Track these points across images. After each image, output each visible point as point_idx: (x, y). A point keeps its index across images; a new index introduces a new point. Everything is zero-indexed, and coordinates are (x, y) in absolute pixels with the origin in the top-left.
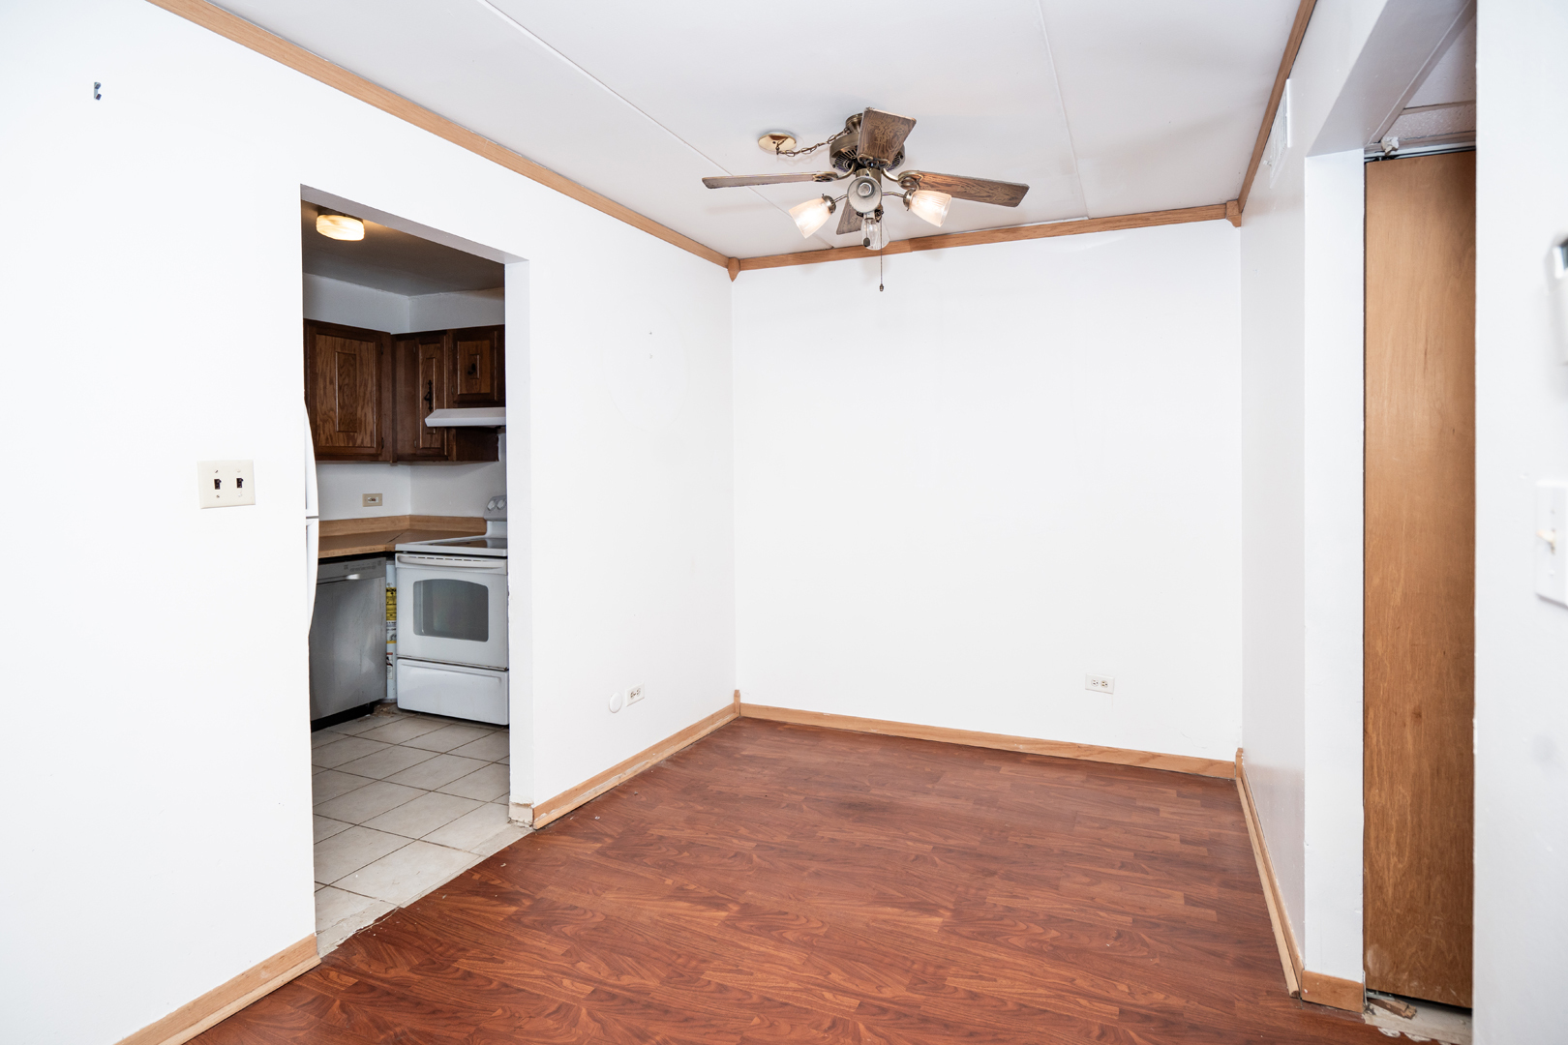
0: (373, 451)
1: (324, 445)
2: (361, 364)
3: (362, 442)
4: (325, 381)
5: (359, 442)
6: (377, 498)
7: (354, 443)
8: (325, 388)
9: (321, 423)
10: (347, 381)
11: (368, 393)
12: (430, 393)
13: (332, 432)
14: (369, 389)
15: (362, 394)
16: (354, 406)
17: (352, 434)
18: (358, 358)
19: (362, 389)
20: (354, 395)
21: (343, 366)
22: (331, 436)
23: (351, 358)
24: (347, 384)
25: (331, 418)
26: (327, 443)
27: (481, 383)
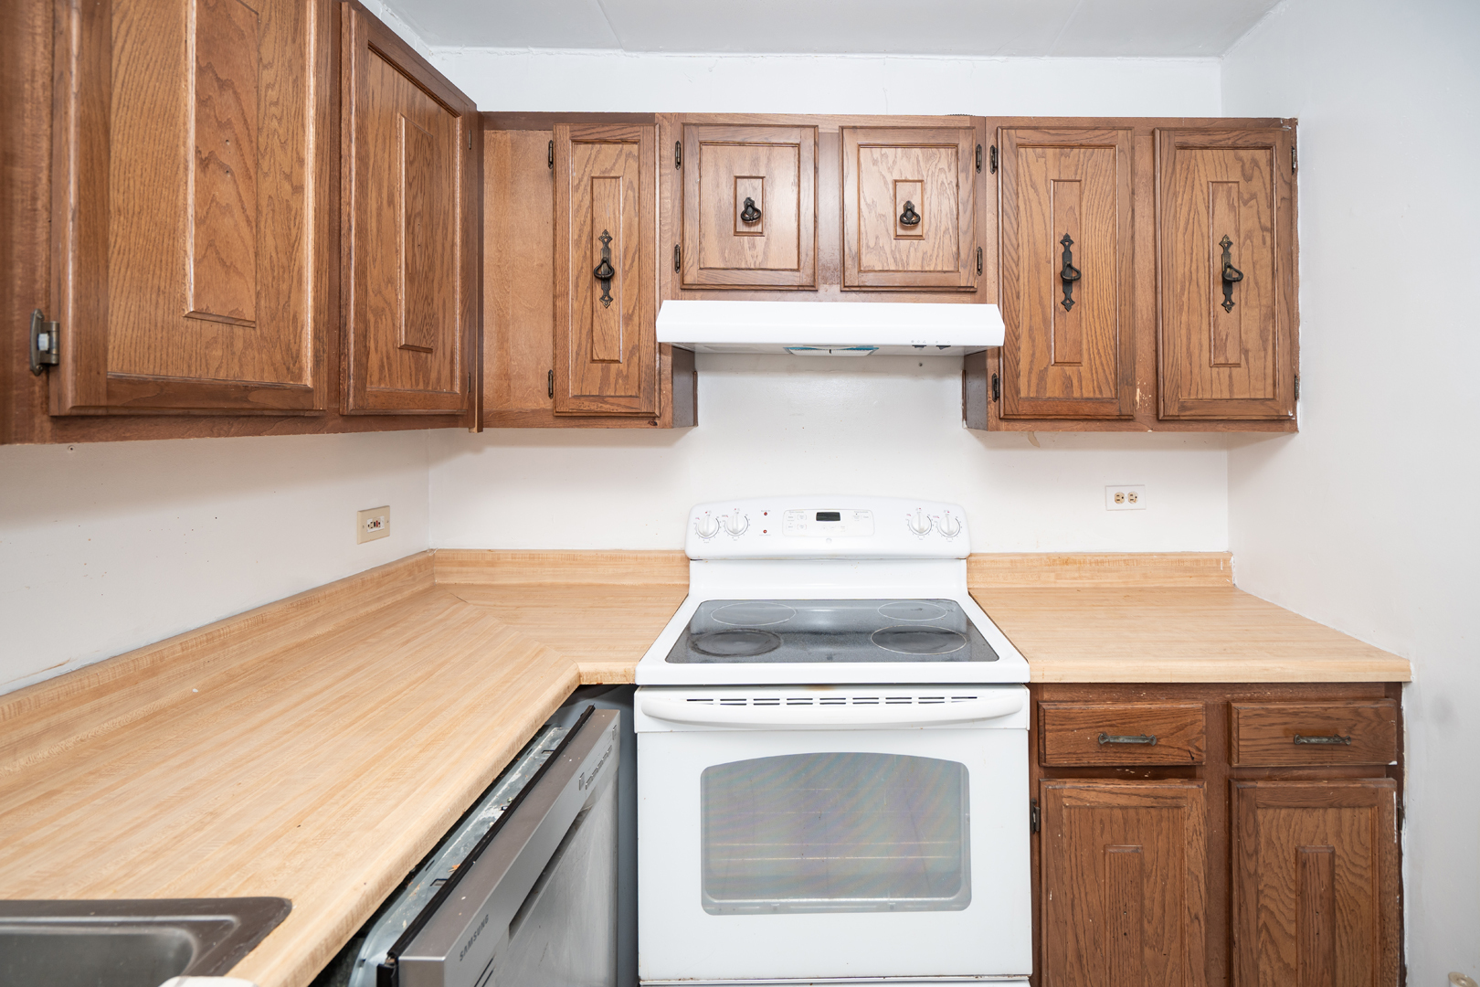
1: (376, 385)
3: (439, 380)
5: (434, 377)
6: (382, 519)
7: (426, 382)
8: (380, 212)
9: (372, 320)
12: (607, 263)
13: (392, 348)
14: (449, 237)
15: (440, 248)
16: (430, 275)
17: (425, 355)
18: (435, 148)
19: (439, 232)
20: (430, 249)
21: (414, 158)
22: (388, 358)
23: (425, 141)
24: (419, 213)
25: (389, 304)
26: (380, 380)
27: (767, 244)
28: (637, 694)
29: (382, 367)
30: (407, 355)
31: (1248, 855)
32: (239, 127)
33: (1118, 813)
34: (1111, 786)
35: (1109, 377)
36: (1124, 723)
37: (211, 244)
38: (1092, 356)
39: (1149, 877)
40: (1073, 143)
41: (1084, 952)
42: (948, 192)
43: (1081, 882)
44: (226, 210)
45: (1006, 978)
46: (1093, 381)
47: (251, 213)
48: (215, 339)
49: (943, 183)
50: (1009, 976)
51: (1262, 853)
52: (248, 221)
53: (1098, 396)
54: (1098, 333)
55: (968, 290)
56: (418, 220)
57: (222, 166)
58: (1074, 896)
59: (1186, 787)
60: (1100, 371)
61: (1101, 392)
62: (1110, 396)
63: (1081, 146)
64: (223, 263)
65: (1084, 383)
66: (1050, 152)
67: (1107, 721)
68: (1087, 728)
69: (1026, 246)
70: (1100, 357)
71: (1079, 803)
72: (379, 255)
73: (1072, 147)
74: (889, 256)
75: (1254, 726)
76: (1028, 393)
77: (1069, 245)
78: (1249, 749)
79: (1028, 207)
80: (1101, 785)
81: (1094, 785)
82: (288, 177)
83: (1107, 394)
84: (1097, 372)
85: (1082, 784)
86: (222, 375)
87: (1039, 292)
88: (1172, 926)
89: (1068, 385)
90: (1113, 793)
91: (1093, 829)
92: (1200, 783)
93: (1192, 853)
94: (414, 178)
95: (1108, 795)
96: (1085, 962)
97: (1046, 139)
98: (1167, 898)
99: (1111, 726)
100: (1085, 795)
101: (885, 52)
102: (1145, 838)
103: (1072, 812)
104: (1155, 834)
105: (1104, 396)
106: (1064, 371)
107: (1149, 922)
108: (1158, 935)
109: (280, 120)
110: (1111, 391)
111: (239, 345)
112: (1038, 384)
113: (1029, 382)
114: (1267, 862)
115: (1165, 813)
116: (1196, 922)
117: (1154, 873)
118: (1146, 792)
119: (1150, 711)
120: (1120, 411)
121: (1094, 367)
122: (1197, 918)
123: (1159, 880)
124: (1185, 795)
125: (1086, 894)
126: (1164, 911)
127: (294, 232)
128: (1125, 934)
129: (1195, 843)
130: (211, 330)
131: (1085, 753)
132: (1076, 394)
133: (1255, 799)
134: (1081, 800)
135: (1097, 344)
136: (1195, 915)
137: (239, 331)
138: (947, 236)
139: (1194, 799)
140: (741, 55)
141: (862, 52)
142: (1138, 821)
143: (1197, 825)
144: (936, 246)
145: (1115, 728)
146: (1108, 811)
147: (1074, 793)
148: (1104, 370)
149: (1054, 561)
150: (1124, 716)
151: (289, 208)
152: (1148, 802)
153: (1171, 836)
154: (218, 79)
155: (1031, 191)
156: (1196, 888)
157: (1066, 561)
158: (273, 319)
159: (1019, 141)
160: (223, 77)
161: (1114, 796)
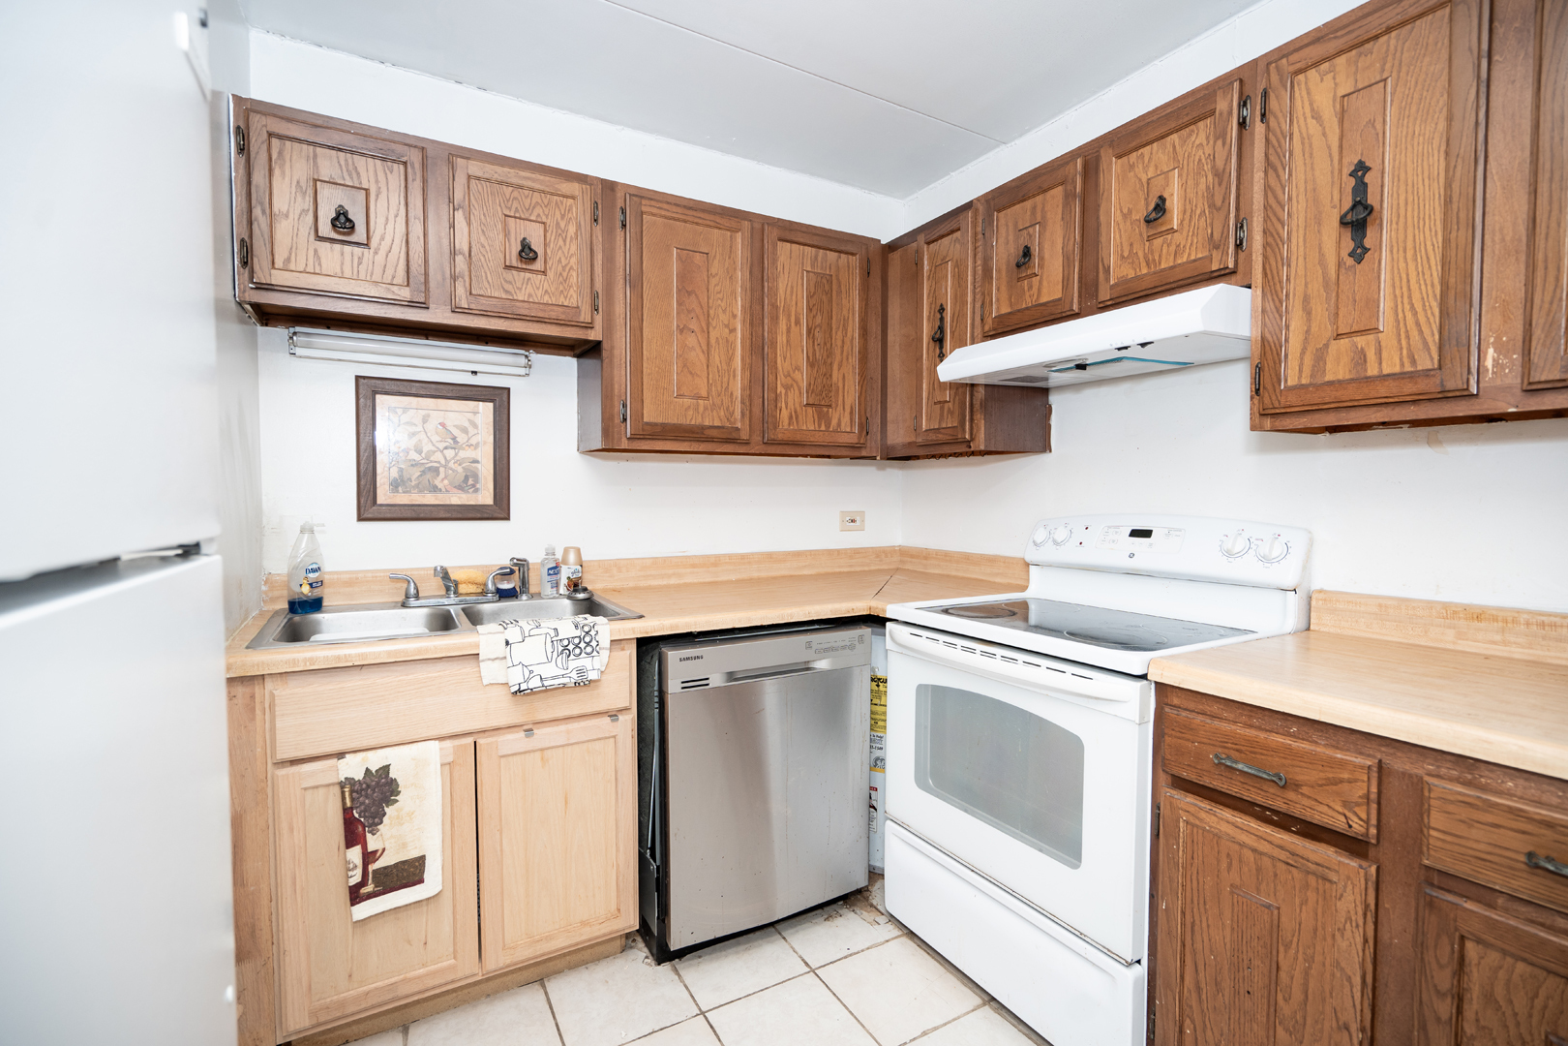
0: (852, 439)
1: (786, 427)
2: (839, 292)
3: (839, 424)
4: (789, 320)
5: (834, 422)
6: (858, 519)
7: (828, 425)
8: (788, 331)
9: (783, 391)
10: (818, 320)
11: (847, 341)
12: (941, 329)
13: (797, 406)
14: (849, 334)
15: (839, 343)
16: (829, 361)
17: (825, 409)
18: (834, 282)
19: (840, 333)
20: (829, 345)
21: (814, 293)
22: (796, 412)
23: (825, 281)
24: (819, 325)
25: (797, 383)
26: (789, 424)
27: (1040, 282)
28: (888, 624)
29: (791, 417)
30: (810, 410)
31: (1438, 992)
32: (698, 310)
33: (1248, 854)
34: (1238, 820)
35: (1429, 340)
36: (1255, 753)
37: (685, 366)
38: (1401, 315)
39: (1287, 947)
40: (1374, 32)
41: (1203, 985)
42: (1206, 168)
43: (1202, 910)
44: (693, 348)
45: (1106, 951)
46: (1401, 349)
47: (705, 348)
48: (689, 407)
49: (1200, 160)
50: (1109, 950)
51: (1475, 1006)
52: (703, 352)
53: (1408, 368)
54: (1413, 281)
55: (1223, 272)
56: (818, 329)
57: (689, 329)
58: (1194, 921)
59: (1339, 858)
60: (1414, 334)
61: (1413, 362)
62: (1430, 367)
63: (1389, 30)
64: (691, 373)
65: (1385, 355)
66: (1341, 60)
67: (1232, 743)
68: (1209, 744)
69: (1302, 197)
70: (1415, 314)
71: (1197, 822)
72: (788, 355)
73: (1376, 37)
74: (1142, 259)
75: (1458, 817)
76: (1300, 377)
77: (1364, 175)
78: (1448, 847)
79: (1307, 145)
80: (1227, 814)
81: (1218, 811)
82: (727, 326)
83: (1425, 362)
84: (1408, 337)
85: (1205, 805)
86: (693, 423)
87: (1320, 249)
88: (1316, 1022)
89: (1361, 357)
90: (1237, 827)
91: (1218, 861)
92: (1365, 864)
93: (1344, 945)
94: (814, 305)
95: (1231, 827)
96: (1204, 997)
97: (1331, 47)
98: (1311, 985)
99: (1237, 750)
100: (1203, 815)
101: (1231, 15)
102: (1284, 900)
103: (1195, 830)
104: (1297, 901)
105: (1420, 368)
106: (1355, 345)
107: (1285, 1000)
108: (1297, 1022)
109: (722, 300)
110: (1432, 359)
111: (701, 409)
112: (1314, 366)
113: (1301, 366)
114: (1482, 1023)
115: (1312, 880)
116: (1346, 1033)
117: (1294, 945)
118: (1280, 842)
119: (1289, 748)
120: (1442, 385)
121: (1403, 331)
122: (1347, 1028)
123: (1300, 956)
124: (1336, 868)
125: (1208, 926)
126: (1307, 996)
127: (730, 352)
128: (1248, 992)
129: (1348, 933)
130: (687, 401)
131: (1207, 771)
132: (1372, 370)
133: (1455, 921)
134: (1201, 820)
135: (1410, 297)
136: (1345, 1024)
137: (701, 402)
138: (1203, 219)
139: (1348, 878)
140: (1092, 99)
141: (1206, 30)
142: (1276, 875)
143: (1352, 913)
144: (1190, 234)
145: (1243, 755)
146: (1237, 847)
147: (1192, 809)
148: (1421, 332)
149: (1455, 612)
150: (1252, 743)
151: (727, 341)
152: (1283, 855)
153: (1320, 911)
154: (687, 291)
155: (1312, 123)
156: (1347, 990)
157: (1478, 615)
158: (719, 395)
159: (1292, 69)
160: (690, 290)
161: (1239, 831)
